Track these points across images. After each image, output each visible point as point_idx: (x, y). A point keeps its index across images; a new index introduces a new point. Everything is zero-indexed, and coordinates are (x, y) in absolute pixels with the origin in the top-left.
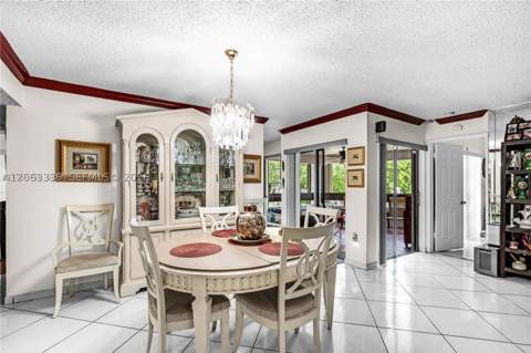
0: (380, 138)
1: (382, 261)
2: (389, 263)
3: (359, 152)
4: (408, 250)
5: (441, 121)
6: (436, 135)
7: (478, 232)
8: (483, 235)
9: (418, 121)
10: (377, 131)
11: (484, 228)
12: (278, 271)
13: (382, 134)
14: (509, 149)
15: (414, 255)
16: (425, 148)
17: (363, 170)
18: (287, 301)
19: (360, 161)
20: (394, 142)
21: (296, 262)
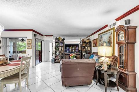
0: (35, 38)
1: (36, 65)
2: (37, 65)
3: (30, 41)
4: (40, 62)
5: (46, 36)
6: (45, 38)
7: (51, 57)
8: (52, 57)
9: (42, 35)
10: (35, 36)
11: (52, 56)
12: (19, 68)
13: (36, 37)
14: (56, 42)
15: (41, 63)
16: (43, 41)
17: (31, 45)
18: (21, 75)
19: (30, 42)
20: (38, 39)
21: (24, 65)
